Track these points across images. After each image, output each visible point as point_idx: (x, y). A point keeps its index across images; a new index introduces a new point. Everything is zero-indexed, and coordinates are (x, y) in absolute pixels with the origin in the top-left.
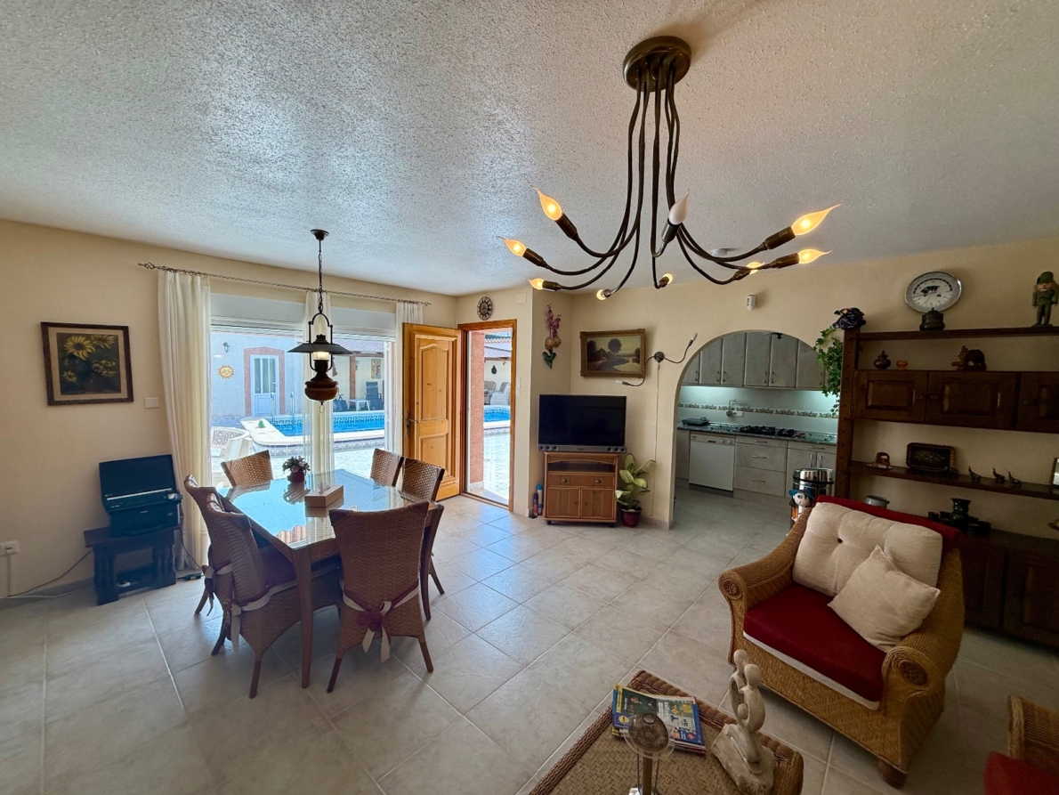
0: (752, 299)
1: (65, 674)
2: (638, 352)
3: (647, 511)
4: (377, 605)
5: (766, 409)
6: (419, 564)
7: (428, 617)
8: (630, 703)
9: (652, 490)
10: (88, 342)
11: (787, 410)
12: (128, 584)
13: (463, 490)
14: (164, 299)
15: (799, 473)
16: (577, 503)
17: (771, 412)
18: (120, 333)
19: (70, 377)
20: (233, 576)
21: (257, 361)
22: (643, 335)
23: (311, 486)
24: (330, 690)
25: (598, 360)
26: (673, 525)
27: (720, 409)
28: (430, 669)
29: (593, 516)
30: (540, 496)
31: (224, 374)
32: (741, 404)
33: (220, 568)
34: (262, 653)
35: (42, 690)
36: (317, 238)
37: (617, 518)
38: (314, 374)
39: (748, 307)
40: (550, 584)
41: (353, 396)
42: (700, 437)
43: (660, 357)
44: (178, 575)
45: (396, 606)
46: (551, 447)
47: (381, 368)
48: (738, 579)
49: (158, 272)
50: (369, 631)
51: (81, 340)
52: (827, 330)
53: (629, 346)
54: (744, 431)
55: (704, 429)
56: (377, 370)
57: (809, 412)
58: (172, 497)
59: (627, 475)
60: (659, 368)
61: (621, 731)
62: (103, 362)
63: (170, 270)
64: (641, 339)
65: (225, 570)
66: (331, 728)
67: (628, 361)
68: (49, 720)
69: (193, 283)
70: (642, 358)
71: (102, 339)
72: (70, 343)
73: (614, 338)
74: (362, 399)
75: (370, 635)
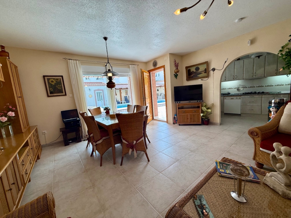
0: (250, 41)
1: (58, 160)
2: (206, 69)
3: (211, 120)
4: (132, 142)
5: (252, 86)
6: (143, 131)
7: (147, 148)
8: (223, 166)
9: (213, 113)
10: (54, 80)
11: (261, 85)
12: (71, 141)
13: (153, 119)
14: (70, 68)
15: (272, 101)
16: (188, 119)
17: (254, 87)
18: (61, 77)
19: (51, 89)
20: (93, 137)
21: (97, 93)
22: (207, 63)
23: (111, 113)
24: (121, 165)
25: (192, 75)
26: (221, 124)
27: (234, 88)
28: (149, 161)
29: (193, 122)
30: (176, 118)
31: (90, 97)
32: (242, 86)
33: (90, 135)
34: (102, 155)
35: (53, 163)
36: (105, 40)
37: (202, 122)
38: (108, 81)
39: (248, 45)
40: (182, 140)
41: (121, 100)
42: (227, 98)
43: (214, 70)
44: (82, 140)
45: (137, 142)
46: (179, 102)
47: (128, 93)
48: (257, 130)
49: (67, 61)
50: (130, 149)
51: (52, 80)
52: (284, 46)
53: (202, 68)
54: (244, 94)
55: (229, 95)
56: (127, 93)
57: (270, 85)
58: (78, 119)
59: (204, 109)
60: (213, 73)
61: (222, 174)
62: (58, 85)
63: (70, 59)
64: (207, 65)
65: (92, 135)
66: (122, 174)
67: (202, 73)
68: (55, 169)
69: (76, 63)
70: (207, 71)
71: (57, 79)
72: (50, 81)
73: (197, 66)
74: (124, 101)
75: (131, 150)
